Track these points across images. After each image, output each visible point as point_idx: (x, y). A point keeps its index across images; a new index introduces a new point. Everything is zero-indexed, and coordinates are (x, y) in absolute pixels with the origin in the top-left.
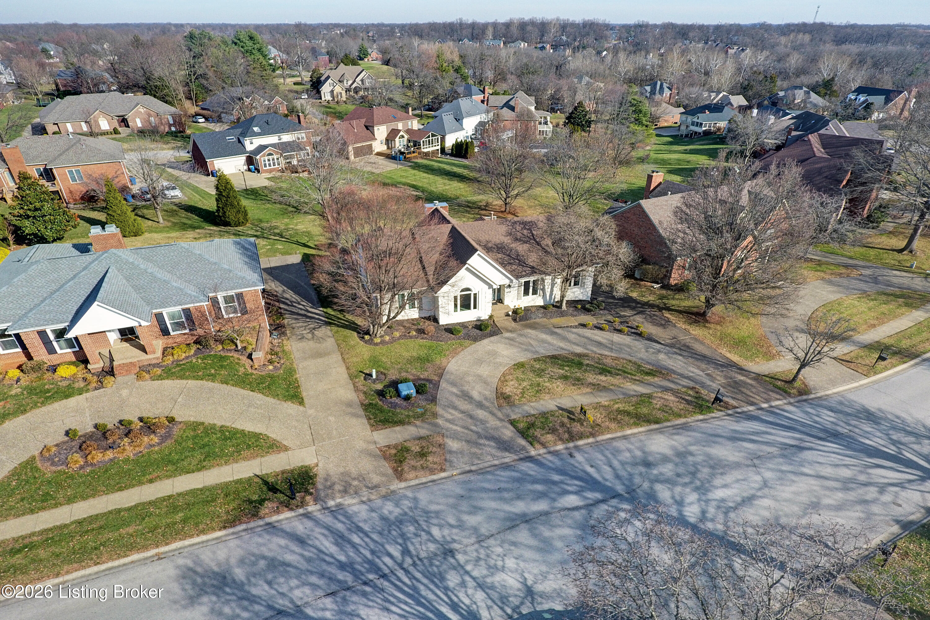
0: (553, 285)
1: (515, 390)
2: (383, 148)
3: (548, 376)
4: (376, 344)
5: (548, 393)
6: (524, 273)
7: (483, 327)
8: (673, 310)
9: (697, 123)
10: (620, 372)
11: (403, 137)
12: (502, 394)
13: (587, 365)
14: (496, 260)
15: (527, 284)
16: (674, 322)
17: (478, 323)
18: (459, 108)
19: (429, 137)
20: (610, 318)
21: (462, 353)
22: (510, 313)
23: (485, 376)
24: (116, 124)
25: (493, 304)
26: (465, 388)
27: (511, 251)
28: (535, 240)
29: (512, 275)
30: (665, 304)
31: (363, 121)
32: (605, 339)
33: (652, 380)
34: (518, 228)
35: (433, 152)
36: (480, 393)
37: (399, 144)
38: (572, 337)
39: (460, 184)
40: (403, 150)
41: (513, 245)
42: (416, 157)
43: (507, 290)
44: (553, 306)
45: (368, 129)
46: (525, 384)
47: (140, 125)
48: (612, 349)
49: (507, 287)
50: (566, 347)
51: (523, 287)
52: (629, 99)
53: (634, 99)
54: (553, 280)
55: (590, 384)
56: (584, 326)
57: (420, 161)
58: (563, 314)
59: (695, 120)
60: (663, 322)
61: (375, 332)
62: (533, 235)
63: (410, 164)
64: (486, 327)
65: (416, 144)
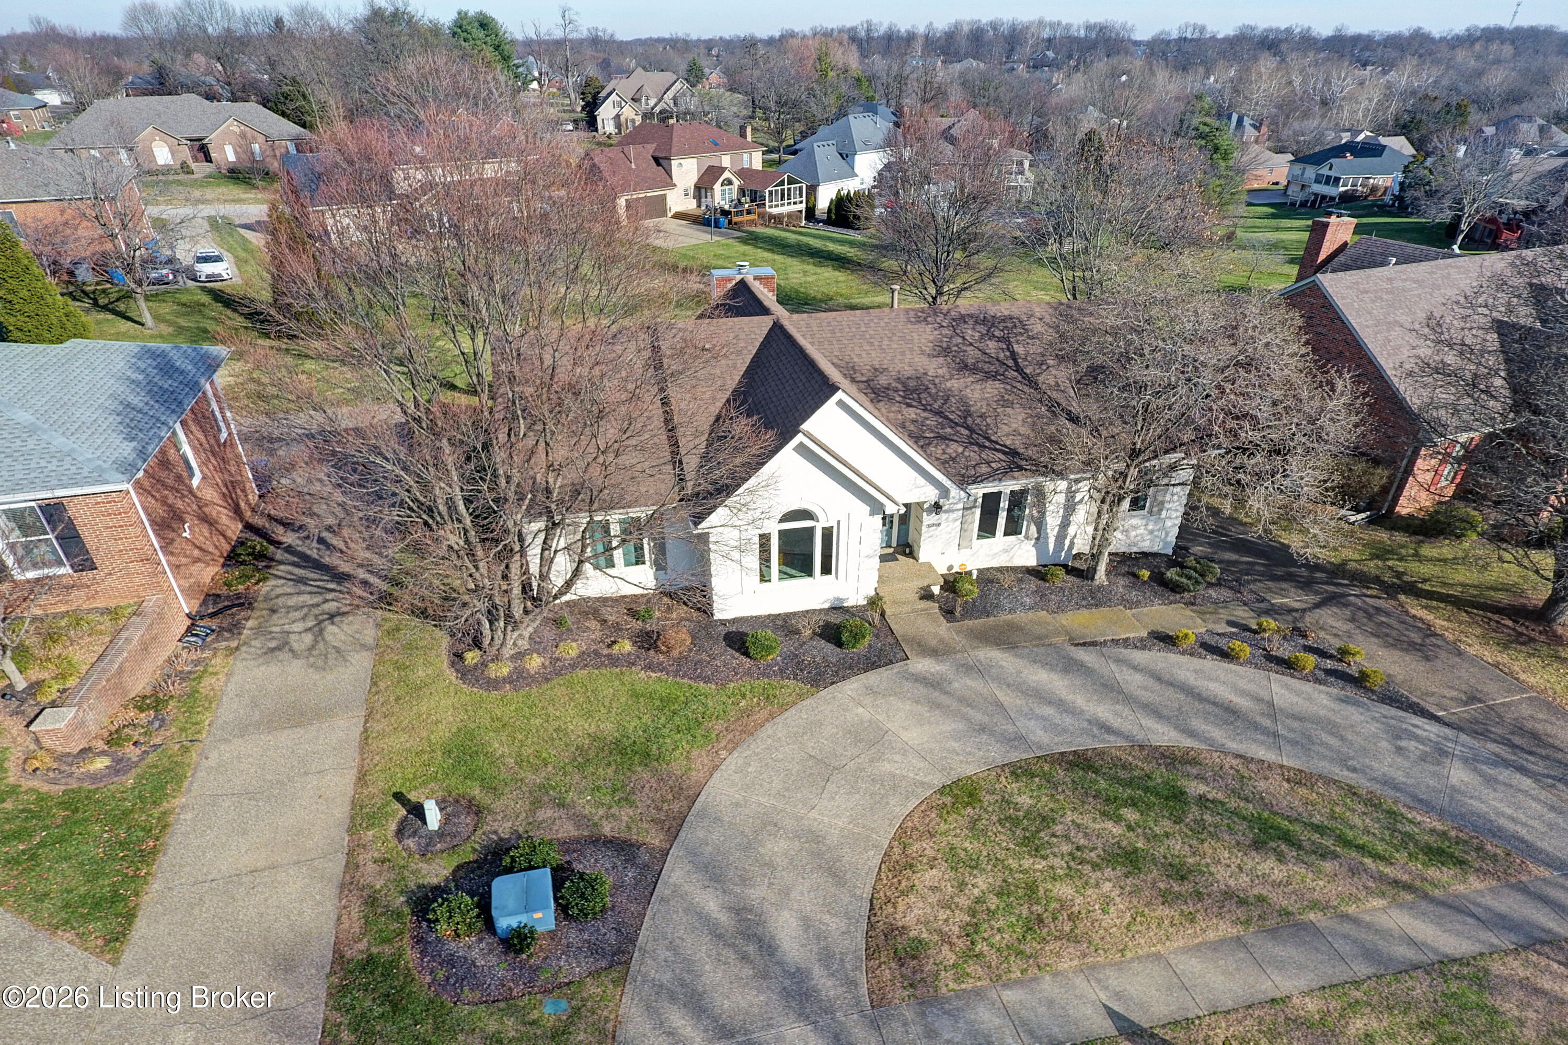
0: (1070, 508)
1: (943, 915)
2: (690, 205)
3: (1066, 848)
4: (494, 684)
5: (1073, 938)
6: (984, 469)
7: (845, 637)
8: (1430, 595)
9: (1329, 177)
10: (1328, 842)
11: (730, 182)
12: (893, 931)
13: (1202, 800)
14: (901, 427)
15: (990, 504)
16: (1450, 637)
17: (835, 619)
18: (847, 133)
19: (782, 183)
20: (1242, 614)
21: (769, 729)
22: (936, 590)
23: (833, 838)
24: (186, 153)
25: (884, 558)
26: (756, 894)
27: (946, 400)
28: (1019, 370)
29: (948, 475)
30: (1399, 575)
31: (651, 148)
32: (1243, 693)
33: (1461, 888)
34: (971, 334)
35: (790, 215)
36: (806, 922)
37: (721, 197)
38: (1133, 681)
39: (837, 273)
40: (727, 207)
41: (954, 384)
42: (752, 222)
43: (928, 519)
44: (1070, 571)
45: (659, 164)
46: (981, 883)
47: (232, 158)
48: (1276, 735)
49: (929, 511)
50: (1116, 723)
51: (978, 512)
52: (1195, 121)
53: (1205, 124)
54: (1070, 494)
55: (1228, 894)
56: (1167, 640)
57: (760, 230)
58: (1097, 599)
59: (1325, 171)
60: (1416, 637)
61: (497, 642)
62: (1014, 356)
63: (738, 234)
64: (857, 637)
65: (756, 197)
